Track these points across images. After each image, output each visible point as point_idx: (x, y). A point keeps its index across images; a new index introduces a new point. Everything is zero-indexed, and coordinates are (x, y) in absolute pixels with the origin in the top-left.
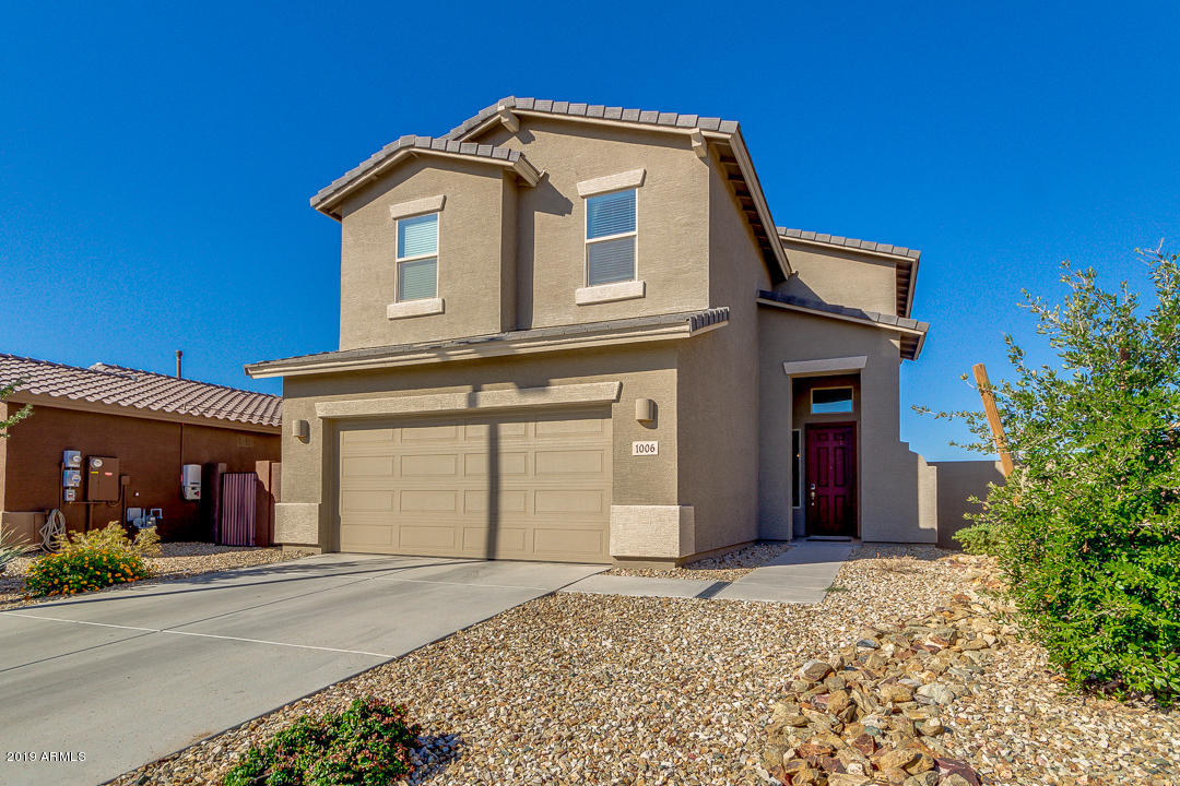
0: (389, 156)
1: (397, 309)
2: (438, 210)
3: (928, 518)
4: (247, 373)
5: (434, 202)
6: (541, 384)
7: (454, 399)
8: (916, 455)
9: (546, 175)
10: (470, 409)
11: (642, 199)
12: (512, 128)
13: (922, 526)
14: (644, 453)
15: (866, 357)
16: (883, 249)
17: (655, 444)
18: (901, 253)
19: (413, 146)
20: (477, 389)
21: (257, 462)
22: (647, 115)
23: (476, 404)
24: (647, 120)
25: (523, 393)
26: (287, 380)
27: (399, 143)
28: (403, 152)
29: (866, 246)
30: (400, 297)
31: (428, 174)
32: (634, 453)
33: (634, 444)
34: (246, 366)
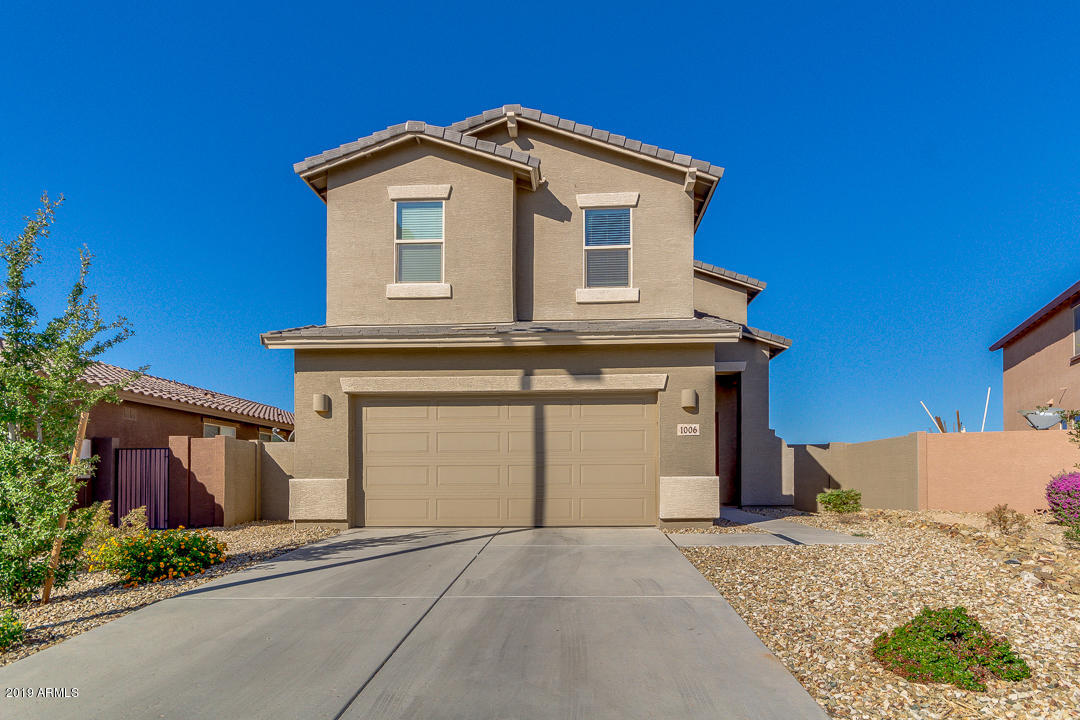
0: (393, 137)
1: (395, 289)
2: (444, 199)
3: (788, 488)
4: (263, 343)
5: (439, 190)
6: (595, 373)
7: (508, 381)
8: (780, 440)
9: (546, 183)
10: (526, 391)
11: (635, 218)
12: (513, 133)
13: (784, 493)
14: (688, 434)
15: (745, 363)
16: (740, 278)
17: (697, 426)
18: (752, 283)
19: (422, 133)
20: (529, 374)
21: (171, 438)
22: (646, 147)
23: (529, 387)
24: (646, 151)
25: (577, 379)
26: (299, 353)
27: (407, 126)
28: (409, 136)
29: (727, 274)
30: (399, 279)
31: (429, 162)
32: (679, 434)
33: (679, 426)
34: (264, 335)
